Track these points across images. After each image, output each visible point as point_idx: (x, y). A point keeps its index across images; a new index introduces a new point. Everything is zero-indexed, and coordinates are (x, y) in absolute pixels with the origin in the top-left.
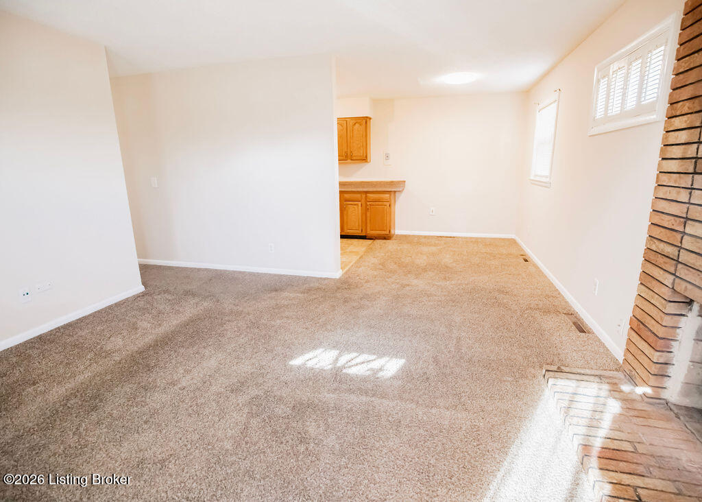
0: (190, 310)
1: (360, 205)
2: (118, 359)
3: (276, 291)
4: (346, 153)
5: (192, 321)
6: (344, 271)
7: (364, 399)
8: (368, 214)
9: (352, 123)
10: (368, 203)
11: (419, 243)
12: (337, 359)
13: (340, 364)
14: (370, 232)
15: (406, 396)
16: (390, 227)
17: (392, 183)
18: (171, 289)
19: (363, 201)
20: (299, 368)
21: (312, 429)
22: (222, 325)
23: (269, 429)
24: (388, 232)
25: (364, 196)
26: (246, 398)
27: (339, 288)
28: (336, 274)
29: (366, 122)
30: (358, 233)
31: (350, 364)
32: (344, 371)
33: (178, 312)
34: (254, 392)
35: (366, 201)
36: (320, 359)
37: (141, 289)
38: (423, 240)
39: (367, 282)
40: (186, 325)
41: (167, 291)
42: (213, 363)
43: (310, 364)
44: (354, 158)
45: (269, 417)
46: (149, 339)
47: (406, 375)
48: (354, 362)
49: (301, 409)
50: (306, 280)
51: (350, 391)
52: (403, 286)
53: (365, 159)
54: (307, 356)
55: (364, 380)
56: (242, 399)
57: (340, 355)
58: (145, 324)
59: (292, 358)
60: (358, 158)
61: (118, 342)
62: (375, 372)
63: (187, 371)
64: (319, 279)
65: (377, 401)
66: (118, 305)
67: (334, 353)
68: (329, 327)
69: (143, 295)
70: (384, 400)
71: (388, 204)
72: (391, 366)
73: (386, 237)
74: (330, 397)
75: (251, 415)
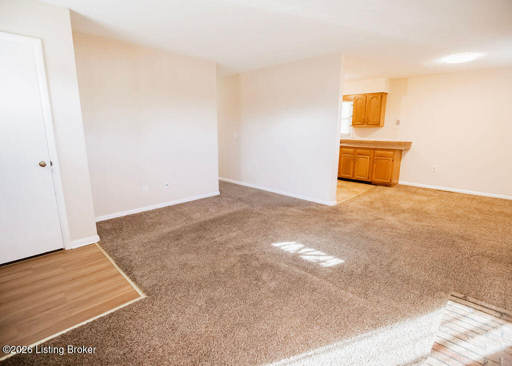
0: (236, 207)
1: (369, 158)
2: (195, 222)
3: (288, 206)
4: (364, 119)
5: (235, 213)
6: (339, 203)
7: (303, 272)
8: (375, 165)
9: (370, 97)
10: (375, 157)
11: (414, 193)
12: (300, 250)
13: (299, 252)
14: (374, 179)
15: (329, 279)
16: (391, 177)
17: (400, 144)
18: (232, 196)
19: (372, 155)
20: (276, 247)
21: (265, 277)
22: (248, 218)
23: (244, 269)
24: (389, 181)
25: (372, 152)
26: (242, 253)
27: (328, 212)
28: (332, 203)
29: (382, 96)
30: (365, 178)
31: (306, 254)
32: (301, 256)
33: (230, 207)
34: (246, 252)
35: (374, 156)
36: (290, 247)
37: (218, 193)
38: (420, 191)
39: (352, 211)
40: (231, 214)
41: (230, 196)
42: (234, 235)
43: (282, 248)
44: (370, 123)
45: (247, 265)
46: (211, 217)
47: (339, 269)
48: (308, 254)
49: (264, 266)
50: (310, 203)
51: (297, 266)
52: (377, 219)
53: (378, 124)
54: (284, 243)
55: (309, 263)
56: (238, 253)
57: (304, 248)
58: (213, 211)
59: (275, 242)
60: (372, 123)
61: (198, 215)
62: (319, 262)
63: (221, 235)
64: (317, 204)
65: (310, 275)
66: (205, 199)
67: (301, 246)
68: (307, 232)
69: (218, 196)
70: (314, 277)
71: (391, 159)
72: (332, 262)
73: (387, 185)
74: (283, 266)
75: (239, 261)
